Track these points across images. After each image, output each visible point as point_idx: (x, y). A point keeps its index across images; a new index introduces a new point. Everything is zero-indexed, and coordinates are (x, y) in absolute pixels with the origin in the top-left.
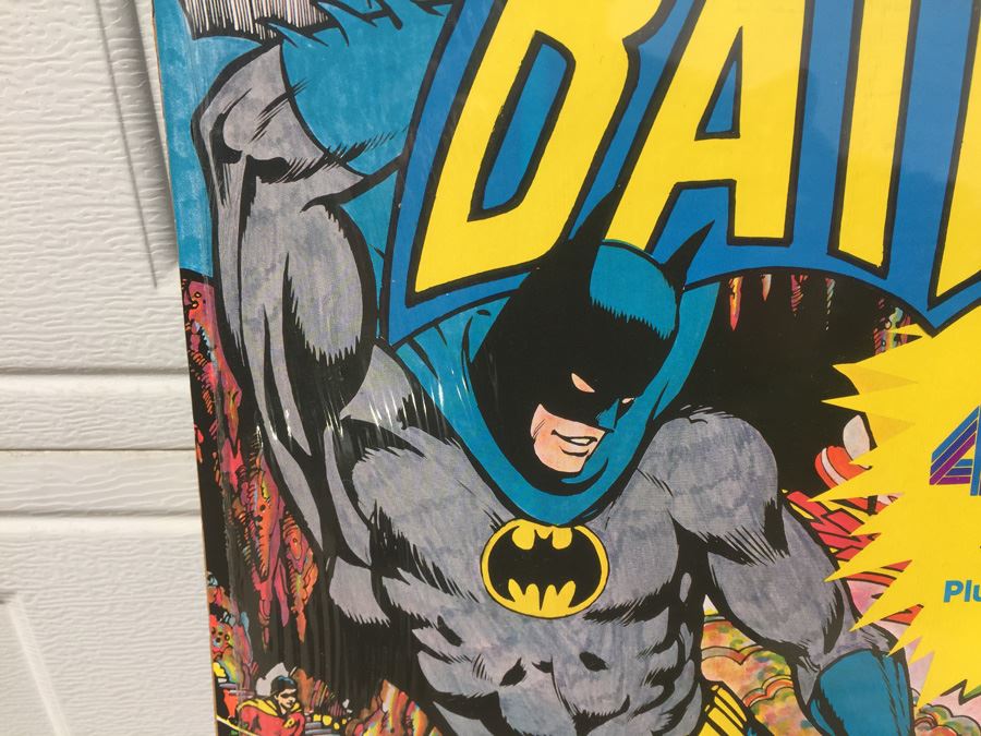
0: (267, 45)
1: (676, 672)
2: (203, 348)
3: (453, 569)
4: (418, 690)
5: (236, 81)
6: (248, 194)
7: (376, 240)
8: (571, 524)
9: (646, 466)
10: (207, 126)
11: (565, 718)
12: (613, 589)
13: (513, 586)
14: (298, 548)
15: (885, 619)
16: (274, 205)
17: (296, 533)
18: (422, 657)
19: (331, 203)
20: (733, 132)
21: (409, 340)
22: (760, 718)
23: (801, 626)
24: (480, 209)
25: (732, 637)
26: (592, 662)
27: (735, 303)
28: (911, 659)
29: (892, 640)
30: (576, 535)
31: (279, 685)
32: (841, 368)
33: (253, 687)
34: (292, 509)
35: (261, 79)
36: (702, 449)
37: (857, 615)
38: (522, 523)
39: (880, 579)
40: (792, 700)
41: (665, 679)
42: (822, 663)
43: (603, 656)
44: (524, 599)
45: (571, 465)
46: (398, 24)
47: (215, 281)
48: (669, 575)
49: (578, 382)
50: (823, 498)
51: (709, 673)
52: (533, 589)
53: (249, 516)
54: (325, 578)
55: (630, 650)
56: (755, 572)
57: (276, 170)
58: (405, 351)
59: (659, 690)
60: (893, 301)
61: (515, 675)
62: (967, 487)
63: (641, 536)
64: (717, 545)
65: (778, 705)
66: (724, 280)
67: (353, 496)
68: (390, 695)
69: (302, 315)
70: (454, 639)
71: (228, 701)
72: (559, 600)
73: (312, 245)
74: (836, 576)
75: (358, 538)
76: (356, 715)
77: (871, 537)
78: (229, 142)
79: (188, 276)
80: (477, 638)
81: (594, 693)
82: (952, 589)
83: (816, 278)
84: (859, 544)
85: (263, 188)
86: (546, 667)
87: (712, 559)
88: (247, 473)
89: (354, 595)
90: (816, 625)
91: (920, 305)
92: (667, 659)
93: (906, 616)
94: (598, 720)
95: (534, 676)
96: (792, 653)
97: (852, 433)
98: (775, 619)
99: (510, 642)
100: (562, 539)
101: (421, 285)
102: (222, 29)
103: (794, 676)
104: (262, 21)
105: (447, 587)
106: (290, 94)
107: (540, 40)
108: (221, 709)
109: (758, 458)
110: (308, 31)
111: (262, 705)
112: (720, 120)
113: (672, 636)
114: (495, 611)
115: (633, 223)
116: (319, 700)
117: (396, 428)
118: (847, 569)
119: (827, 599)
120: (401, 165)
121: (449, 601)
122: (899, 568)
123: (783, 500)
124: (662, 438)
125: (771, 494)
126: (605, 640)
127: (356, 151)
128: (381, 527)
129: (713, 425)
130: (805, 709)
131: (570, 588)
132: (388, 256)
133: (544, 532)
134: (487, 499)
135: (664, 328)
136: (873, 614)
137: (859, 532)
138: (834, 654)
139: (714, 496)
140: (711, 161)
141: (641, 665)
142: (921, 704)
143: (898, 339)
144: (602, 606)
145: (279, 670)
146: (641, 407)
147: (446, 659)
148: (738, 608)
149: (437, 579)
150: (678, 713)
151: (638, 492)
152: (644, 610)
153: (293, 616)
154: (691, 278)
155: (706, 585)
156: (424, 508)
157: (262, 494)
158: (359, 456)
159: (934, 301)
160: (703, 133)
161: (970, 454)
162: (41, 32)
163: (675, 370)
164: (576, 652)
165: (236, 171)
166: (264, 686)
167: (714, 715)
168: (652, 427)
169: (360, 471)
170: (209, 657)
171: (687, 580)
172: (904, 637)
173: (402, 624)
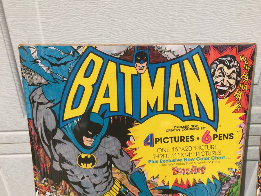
0: (40, 87)
1: (109, 176)
2: (31, 129)
3: (72, 162)
4: (68, 181)
5: (35, 92)
6: (38, 107)
7: (57, 113)
8: (90, 154)
9: (101, 144)
10: (31, 98)
11: (92, 185)
12: (98, 163)
13: (82, 164)
14: (47, 159)
15: (140, 167)
16: (41, 108)
17: (47, 157)
18: (68, 176)
19: (50, 108)
20: (109, 97)
21: (63, 127)
22: (122, 183)
23: (127, 168)
24: (73, 108)
25: (117, 170)
26: (95, 175)
27: (112, 120)
28: (145, 173)
29: (142, 170)
30: (91, 155)
31: (45, 181)
32: (128, 129)
33: (41, 182)
35: (39, 91)
36: (109, 142)
37: (135, 166)
38: (83, 154)
39: (138, 160)
40: (127, 180)
41: (107, 177)
42: (131, 174)
43: (97, 174)
44: (84, 166)
45: (90, 145)
46: (59, 83)
47: (33, 119)
48: (106, 161)
49: (89, 132)
50: (128, 148)
51: (114, 176)
52: (85, 164)
53: (39, 154)
54: (52, 164)
55: (101, 173)
56: (119, 160)
57: (42, 103)
58: (63, 129)
59: (106, 179)
60: (135, 120)
61: (83, 178)
62: (150, 146)
63: (101, 155)
64: (113, 156)
65: (125, 181)
66: (110, 117)
67: (56, 151)
68: (63, 182)
69: (46, 124)
70: (73, 173)
71: (37, 184)
72: (89, 166)
73: (47, 114)
74: (131, 160)
75: (57, 157)
76: (58, 186)
77: (136, 154)
78: (34, 100)
79: (29, 119)
80: (77, 172)
81: (96, 180)
82: (149, 161)
83: (123, 117)
84: (134, 155)
85: (39, 106)
86: (88, 176)
87: (112, 158)
88: (39, 148)
89: (57, 166)
90: (129, 168)
92: (107, 174)
93: (143, 166)
94: (97, 185)
95: (86, 178)
96: (126, 172)
97: (131, 138)
98: (123, 167)
99: (82, 173)
100: (89, 156)
101: (64, 119)
102: (33, 85)
103: (127, 176)
104: (39, 83)
105: (71, 164)
106: (43, 93)
107: (79, 85)
108: (36, 186)
109: (118, 143)
110: (46, 85)
111: (42, 185)
112: (107, 95)
113: (108, 170)
114: (79, 168)
115: (96, 109)
116: (52, 183)
117: (62, 140)
118: (133, 159)
119: (131, 164)
120: (60, 102)
121: (72, 167)
122: (141, 158)
123: (122, 149)
124: (103, 140)
125: (120, 148)
126: (97, 172)
127: (53, 101)
128: (60, 155)
129: (110, 138)
130: (129, 181)
131: (91, 164)
132: (59, 115)
133: (86, 155)
134: (77, 150)
135: (102, 124)
137: (134, 153)
138: (133, 172)
139: (112, 149)
140: (106, 101)
141: (103, 175)
142: (147, 180)
143: (136, 125)
144: (96, 166)
145: (45, 179)
146: (99, 136)
147: (72, 176)
148: (117, 166)
149: (70, 163)
150: (109, 183)
151: (100, 148)
152: (103, 167)
153: (47, 170)
154: (105, 117)
155: (112, 162)
156: (67, 152)
157: (41, 151)
158: (56, 145)
159: (140, 119)
160: (104, 97)
161: (149, 141)
162: (5, 83)
163: (104, 130)
164: (93, 174)
165: (36, 104)
166: (43, 182)
167: (115, 183)
168: (101, 139)
169: (57, 147)
170: (34, 177)
171: (109, 162)
172: (143, 169)
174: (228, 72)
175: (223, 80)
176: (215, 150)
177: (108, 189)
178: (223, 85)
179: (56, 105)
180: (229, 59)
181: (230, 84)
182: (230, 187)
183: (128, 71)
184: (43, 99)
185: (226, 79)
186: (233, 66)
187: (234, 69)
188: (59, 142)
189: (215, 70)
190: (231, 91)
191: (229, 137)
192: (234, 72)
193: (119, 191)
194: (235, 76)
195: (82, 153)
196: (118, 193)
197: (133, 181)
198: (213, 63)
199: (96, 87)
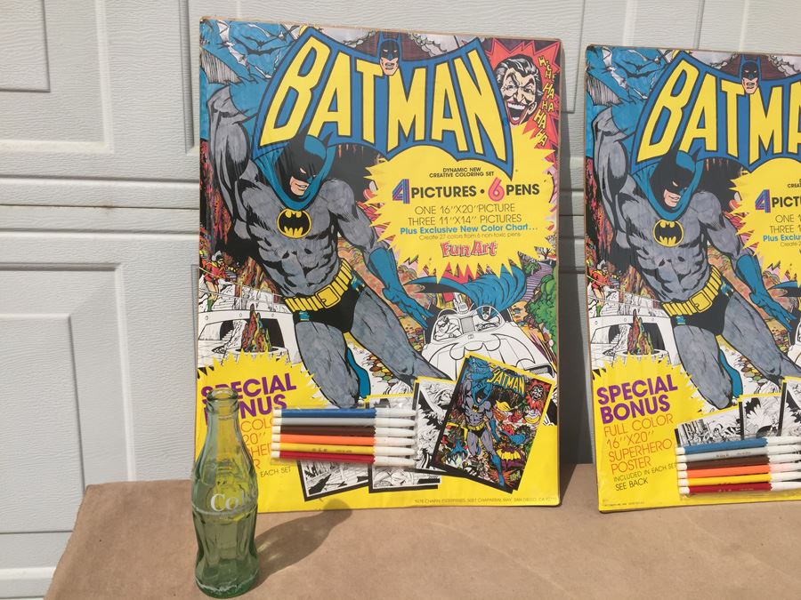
0: (226, 86)
2: (204, 159)
3: (269, 223)
4: (259, 260)
5: (218, 94)
6: (219, 120)
8: (301, 210)
11: (300, 269)
12: (313, 230)
13: (286, 228)
16: (225, 123)
17: (226, 212)
24: (276, 126)
27: (340, 151)
28: (394, 251)
29: (389, 245)
30: (303, 213)
31: (218, 257)
32: (367, 168)
33: (211, 258)
34: (225, 204)
35: (224, 94)
37: (378, 237)
38: (288, 210)
39: (383, 227)
42: (370, 251)
43: (311, 250)
44: (289, 232)
45: (301, 193)
46: (257, 83)
50: (366, 203)
51: (340, 256)
55: (318, 248)
56: (350, 224)
57: (226, 115)
58: (257, 161)
59: (327, 260)
60: (378, 152)
61: (286, 255)
63: (319, 214)
65: (360, 265)
67: (242, 201)
70: (269, 244)
71: (204, 263)
73: (236, 133)
76: (240, 267)
77: (380, 215)
78: (215, 108)
81: (309, 261)
82: (403, 230)
83: (359, 146)
86: (295, 253)
89: (241, 230)
90: (368, 240)
91: (385, 153)
92: (328, 251)
93: (391, 238)
94: (310, 269)
95: (292, 255)
96: (362, 249)
97: (371, 185)
98: (356, 238)
99: (285, 245)
100: (299, 215)
102: (216, 82)
103: (363, 256)
104: (226, 81)
106: (231, 97)
107: (290, 88)
108: (201, 265)
110: (236, 84)
111: (213, 264)
112: (333, 107)
113: (330, 244)
114: (281, 236)
115: (314, 130)
116: (230, 262)
118: (374, 224)
120: (257, 115)
121: (268, 233)
123: (356, 204)
125: (353, 202)
126: (311, 245)
128: (249, 210)
131: (301, 229)
134: (278, 202)
135: (323, 158)
136: (383, 237)
137: (376, 213)
138: (373, 249)
140: (332, 117)
141: (321, 252)
144: (310, 235)
145: (219, 253)
149: (265, 226)
151: (319, 201)
152: (322, 236)
153: (224, 236)
154: (330, 144)
156: (261, 205)
158: (244, 189)
159: (388, 153)
161: (402, 192)
164: (303, 249)
165: (216, 115)
166: (214, 258)
172: (392, 244)
173: (255, 239)
174: (523, 81)
175: (517, 93)
176: (511, 213)
177: (329, 279)
178: (516, 102)
179: (249, 118)
180: (522, 60)
181: (528, 101)
182: (542, 283)
183: (369, 70)
184: (228, 108)
185: (521, 92)
186: (530, 73)
187: (531, 76)
188: (250, 184)
189: (503, 77)
190: (530, 112)
191: (532, 190)
192: (531, 81)
193: (349, 285)
194: (533, 87)
195: (287, 207)
196: (346, 288)
197: (373, 266)
198: (499, 66)
199: (317, 92)
